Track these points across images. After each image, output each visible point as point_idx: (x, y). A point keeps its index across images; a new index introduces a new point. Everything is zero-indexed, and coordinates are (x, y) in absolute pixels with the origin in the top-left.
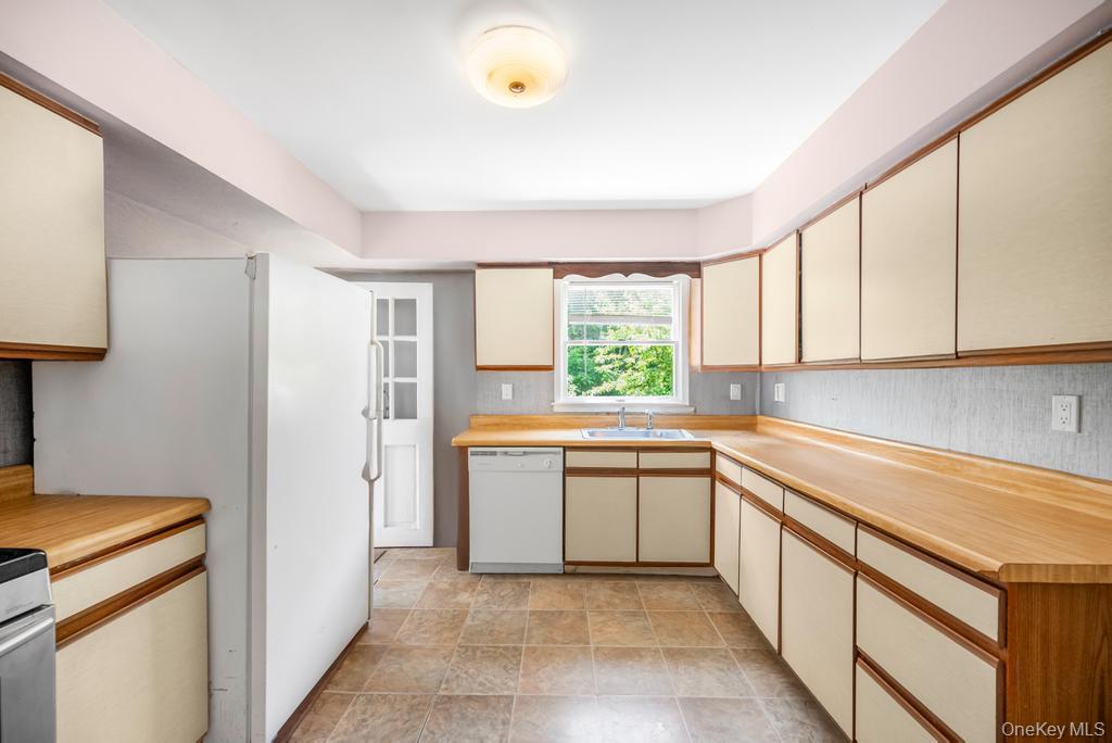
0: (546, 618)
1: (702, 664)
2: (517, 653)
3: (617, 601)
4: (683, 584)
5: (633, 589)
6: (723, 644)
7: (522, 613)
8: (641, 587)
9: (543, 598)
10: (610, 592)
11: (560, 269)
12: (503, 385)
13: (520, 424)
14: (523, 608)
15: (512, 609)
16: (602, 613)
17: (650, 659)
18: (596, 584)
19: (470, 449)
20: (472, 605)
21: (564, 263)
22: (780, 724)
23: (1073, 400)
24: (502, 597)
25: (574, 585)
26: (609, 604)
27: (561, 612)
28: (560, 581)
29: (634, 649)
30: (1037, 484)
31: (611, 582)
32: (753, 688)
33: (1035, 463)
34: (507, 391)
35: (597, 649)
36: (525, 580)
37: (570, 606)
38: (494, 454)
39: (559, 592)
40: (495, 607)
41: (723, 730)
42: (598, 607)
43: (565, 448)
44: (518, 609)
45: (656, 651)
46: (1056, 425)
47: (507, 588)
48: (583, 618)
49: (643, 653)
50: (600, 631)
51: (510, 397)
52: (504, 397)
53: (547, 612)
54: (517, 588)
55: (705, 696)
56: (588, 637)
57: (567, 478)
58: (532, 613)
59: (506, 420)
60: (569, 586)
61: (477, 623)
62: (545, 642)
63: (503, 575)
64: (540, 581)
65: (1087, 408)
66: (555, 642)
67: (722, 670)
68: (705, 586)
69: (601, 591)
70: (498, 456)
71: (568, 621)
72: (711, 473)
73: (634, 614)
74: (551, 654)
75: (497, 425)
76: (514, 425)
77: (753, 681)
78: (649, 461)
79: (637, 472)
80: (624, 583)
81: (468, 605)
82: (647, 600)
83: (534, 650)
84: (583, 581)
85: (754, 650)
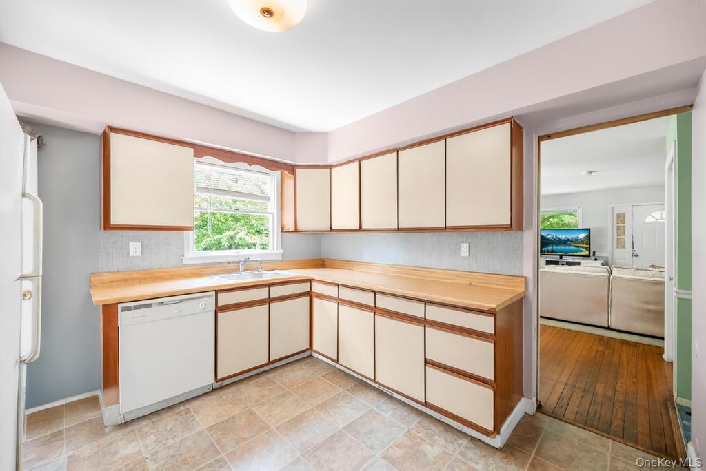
0: (223, 427)
1: (339, 405)
2: (221, 463)
3: (267, 393)
4: (296, 366)
5: (269, 380)
6: (341, 390)
7: (201, 433)
8: (274, 377)
9: (208, 414)
10: (257, 389)
11: (200, 151)
12: (131, 243)
13: (151, 278)
14: (198, 429)
15: (188, 434)
16: (263, 404)
17: (312, 417)
18: (243, 387)
19: (120, 306)
20: (143, 450)
21: (202, 146)
22: (388, 414)
23: (467, 244)
24: (171, 430)
25: (227, 394)
26: (263, 397)
27: (233, 418)
28: (214, 396)
29: (300, 415)
30: (457, 276)
31: (254, 382)
32: (367, 404)
33: (455, 269)
34: (135, 249)
35: (278, 428)
36: (182, 408)
37: (236, 411)
38: (150, 306)
39: (219, 405)
40: (170, 442)
41: (372, 431)
42: (257, 401)
43: (217, 292)
44: (194, 432)
45: (312, 410)
46: (462, 254)
47: (168, 421)
48: (252, 413)
49: (306, 415)
50: (271, 416)
51: (139, 254)
52: (131, 254)
53: (223, 422)
54: (179, 418)
55: (352, 420)
56: (266, 424)
57: (219, 315)
58: (210, 429)
59: (135, 275)
60: (224, 397)
61: (161, 463)
62: (238, 443)
63: (157, 413)
64: (196, 404)
65: (471, 247)
66: (245, 439)
67: (349, 403)
68: (308, 363)
69: (250, 391)
70: (154, 307)
71: (243, 420)
72: (309, 294)
73: (283, 396)
74: (250, 449)
75: (125, 280)
76: (145, 279)
77: (365, 401)
78: (276, 292)
79: (269, 301)
80: (262, 379)
81: (139, 453)
82: (285, 384)
83: (234, 453)
84: (232, 389)
85: (355, 386)
